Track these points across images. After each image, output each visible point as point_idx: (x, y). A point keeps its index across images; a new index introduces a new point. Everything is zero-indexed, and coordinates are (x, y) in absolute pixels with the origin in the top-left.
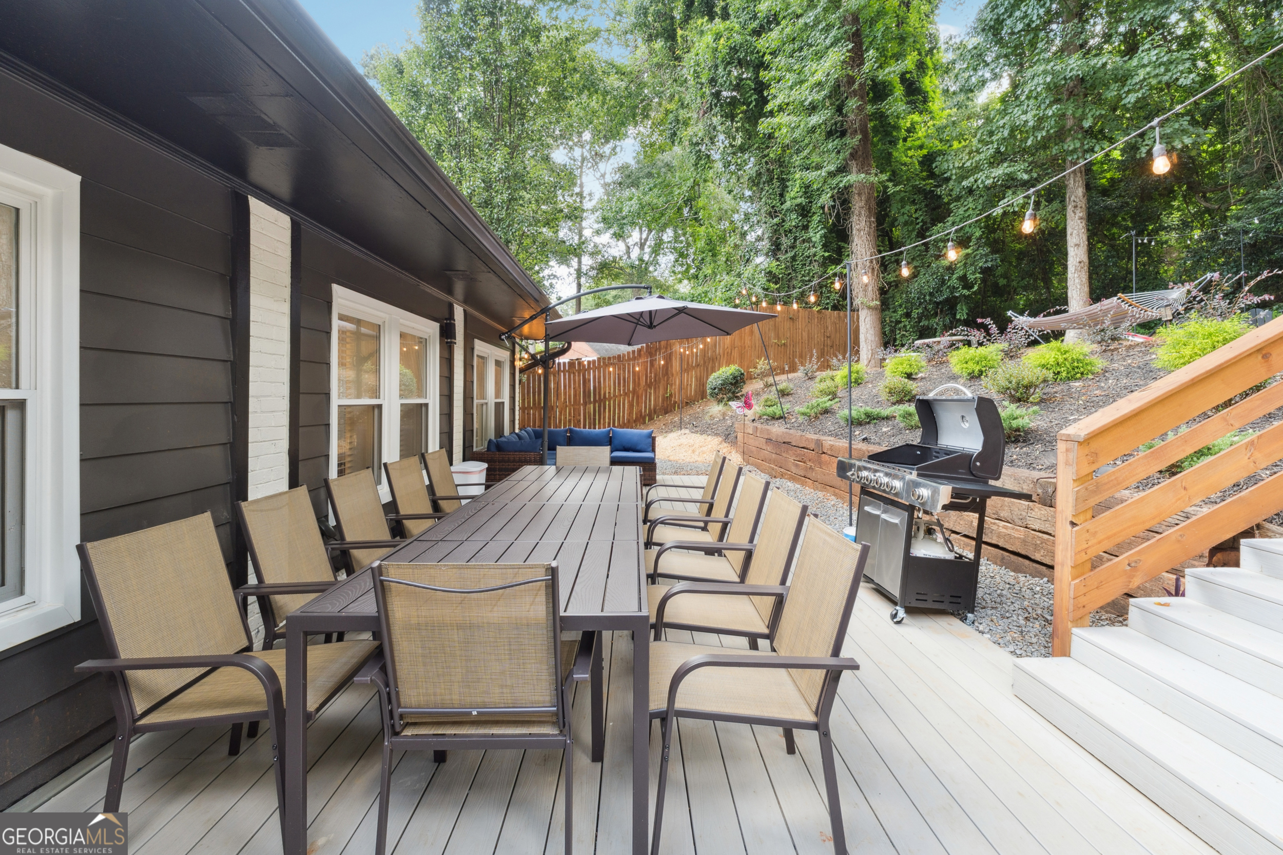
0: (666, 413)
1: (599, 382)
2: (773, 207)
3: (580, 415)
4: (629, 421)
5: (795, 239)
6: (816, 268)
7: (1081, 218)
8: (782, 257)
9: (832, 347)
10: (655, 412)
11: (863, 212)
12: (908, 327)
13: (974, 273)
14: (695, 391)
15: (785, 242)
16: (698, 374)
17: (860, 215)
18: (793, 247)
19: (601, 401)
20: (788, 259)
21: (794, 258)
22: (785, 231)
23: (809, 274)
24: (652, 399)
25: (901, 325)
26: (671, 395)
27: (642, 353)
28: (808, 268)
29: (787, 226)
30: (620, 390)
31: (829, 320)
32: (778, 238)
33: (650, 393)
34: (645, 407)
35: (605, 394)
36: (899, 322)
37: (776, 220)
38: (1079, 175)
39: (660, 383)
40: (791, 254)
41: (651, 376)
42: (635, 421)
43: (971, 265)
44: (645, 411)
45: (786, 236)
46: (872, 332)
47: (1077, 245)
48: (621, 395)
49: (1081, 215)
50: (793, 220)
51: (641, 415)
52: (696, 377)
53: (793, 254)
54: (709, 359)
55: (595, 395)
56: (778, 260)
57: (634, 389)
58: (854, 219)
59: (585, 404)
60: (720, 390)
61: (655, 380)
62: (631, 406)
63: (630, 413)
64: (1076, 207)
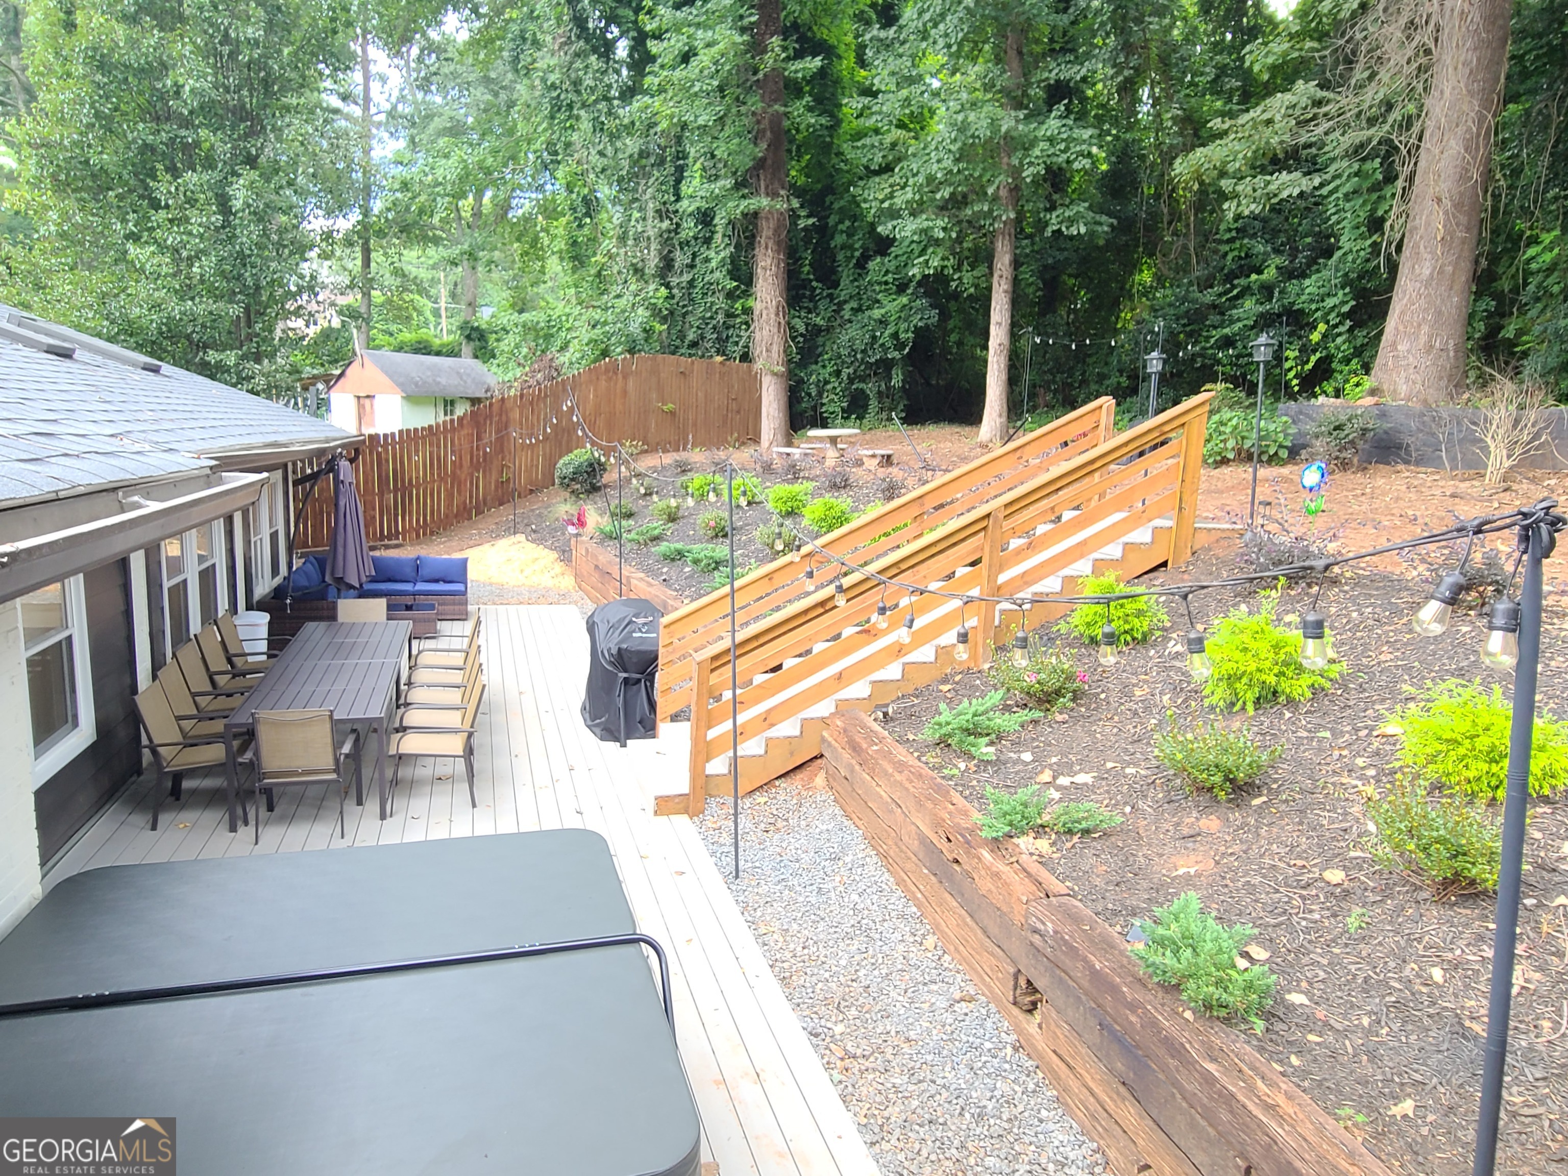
0: (501, 504)
1: (402, 463)
2: (665, 203)
3: (374, 509)
4: (447, 516)
5: (694, 255)
6: (720, 302)
7: (1006, 292)
8: (674, 281)
9: (738, 412)
10: (485, 503)
11: (770, 245)
12: (838, 390)
13: (907, 331)
14: (543, 474)
15: (681, 258)
16: (548, 451)
17: (767, 248)
18: (692, 266)
19: (404, 488)
20: (684, 284)
21: (691, 284)
22: (680, 244)
23: (710, 308)
24: (484, 484)
25: (829, 387)
26: (508, 480)
27: (465, 422)
28: (710, 299)
29: (683, 235)
30: (432, 474)
31: (735, 376)
32: (670, 252)
33: (478, 478)
34: (471, 497)
35: (410, 480)
36: (827, 382)
37: (666, 224)
38: (1007, 237)
39: (491, 463)
40: (686, 277)
41: (478, 455)
42: (456, 516)
43: (905, 321)
44: (471, 502)
45: (682, 249)
46: (775, 405)
47: (1000, 324)
48: (434, 481)
49: (1006, 287)
50: (689, 229)
51: (465, 508)
52: (544, 455)
53: (690, 277)
54: (563, 430)
55: (395, 480)
56: (667, 286)
57: (453, 472)
58: (759, 251)
59: (381, 493)
60: (572, 480)
61: (485, 460)
62: (450, 496)
63: (449, 505)
64: (1001, 277)
